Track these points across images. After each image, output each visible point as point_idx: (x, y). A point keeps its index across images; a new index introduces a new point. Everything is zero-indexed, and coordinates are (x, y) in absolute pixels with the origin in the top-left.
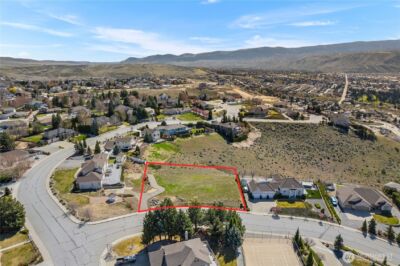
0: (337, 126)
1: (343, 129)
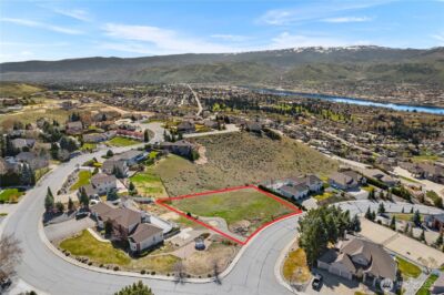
0: (254, 131)
1: (258, 133)
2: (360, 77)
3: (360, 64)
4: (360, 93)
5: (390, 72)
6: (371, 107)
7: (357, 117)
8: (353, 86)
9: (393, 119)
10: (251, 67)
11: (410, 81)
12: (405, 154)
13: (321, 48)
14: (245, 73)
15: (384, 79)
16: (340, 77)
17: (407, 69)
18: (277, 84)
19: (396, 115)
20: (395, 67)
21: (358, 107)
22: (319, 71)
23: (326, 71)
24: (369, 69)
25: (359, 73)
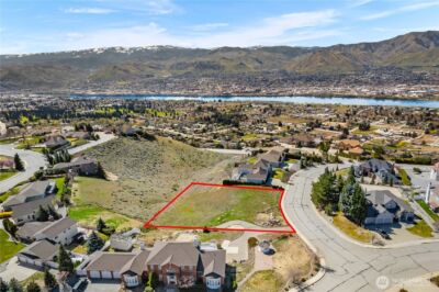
2: (166, 75)
3: (162, 63)
4: (172, 89)
5: (190, 69)
6: (186, 102)
7: (181, 112)
8: (163, 83)
9: (209, 109)
10: (47, 70)
11: (206, 76)
12: (235, 136)
13: (122, 49)
14: (42, 78)
15: (187, 75)
16: (148, 76)
17: (202, 66)
18: (86, 88)
19: (209, 105)
20: (193, 64)
21: (176, 103)
22: (125, 71)
23: (133, 71)
24: (172, 67)
25: (163, 71)
